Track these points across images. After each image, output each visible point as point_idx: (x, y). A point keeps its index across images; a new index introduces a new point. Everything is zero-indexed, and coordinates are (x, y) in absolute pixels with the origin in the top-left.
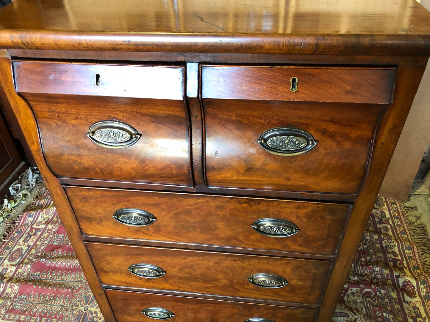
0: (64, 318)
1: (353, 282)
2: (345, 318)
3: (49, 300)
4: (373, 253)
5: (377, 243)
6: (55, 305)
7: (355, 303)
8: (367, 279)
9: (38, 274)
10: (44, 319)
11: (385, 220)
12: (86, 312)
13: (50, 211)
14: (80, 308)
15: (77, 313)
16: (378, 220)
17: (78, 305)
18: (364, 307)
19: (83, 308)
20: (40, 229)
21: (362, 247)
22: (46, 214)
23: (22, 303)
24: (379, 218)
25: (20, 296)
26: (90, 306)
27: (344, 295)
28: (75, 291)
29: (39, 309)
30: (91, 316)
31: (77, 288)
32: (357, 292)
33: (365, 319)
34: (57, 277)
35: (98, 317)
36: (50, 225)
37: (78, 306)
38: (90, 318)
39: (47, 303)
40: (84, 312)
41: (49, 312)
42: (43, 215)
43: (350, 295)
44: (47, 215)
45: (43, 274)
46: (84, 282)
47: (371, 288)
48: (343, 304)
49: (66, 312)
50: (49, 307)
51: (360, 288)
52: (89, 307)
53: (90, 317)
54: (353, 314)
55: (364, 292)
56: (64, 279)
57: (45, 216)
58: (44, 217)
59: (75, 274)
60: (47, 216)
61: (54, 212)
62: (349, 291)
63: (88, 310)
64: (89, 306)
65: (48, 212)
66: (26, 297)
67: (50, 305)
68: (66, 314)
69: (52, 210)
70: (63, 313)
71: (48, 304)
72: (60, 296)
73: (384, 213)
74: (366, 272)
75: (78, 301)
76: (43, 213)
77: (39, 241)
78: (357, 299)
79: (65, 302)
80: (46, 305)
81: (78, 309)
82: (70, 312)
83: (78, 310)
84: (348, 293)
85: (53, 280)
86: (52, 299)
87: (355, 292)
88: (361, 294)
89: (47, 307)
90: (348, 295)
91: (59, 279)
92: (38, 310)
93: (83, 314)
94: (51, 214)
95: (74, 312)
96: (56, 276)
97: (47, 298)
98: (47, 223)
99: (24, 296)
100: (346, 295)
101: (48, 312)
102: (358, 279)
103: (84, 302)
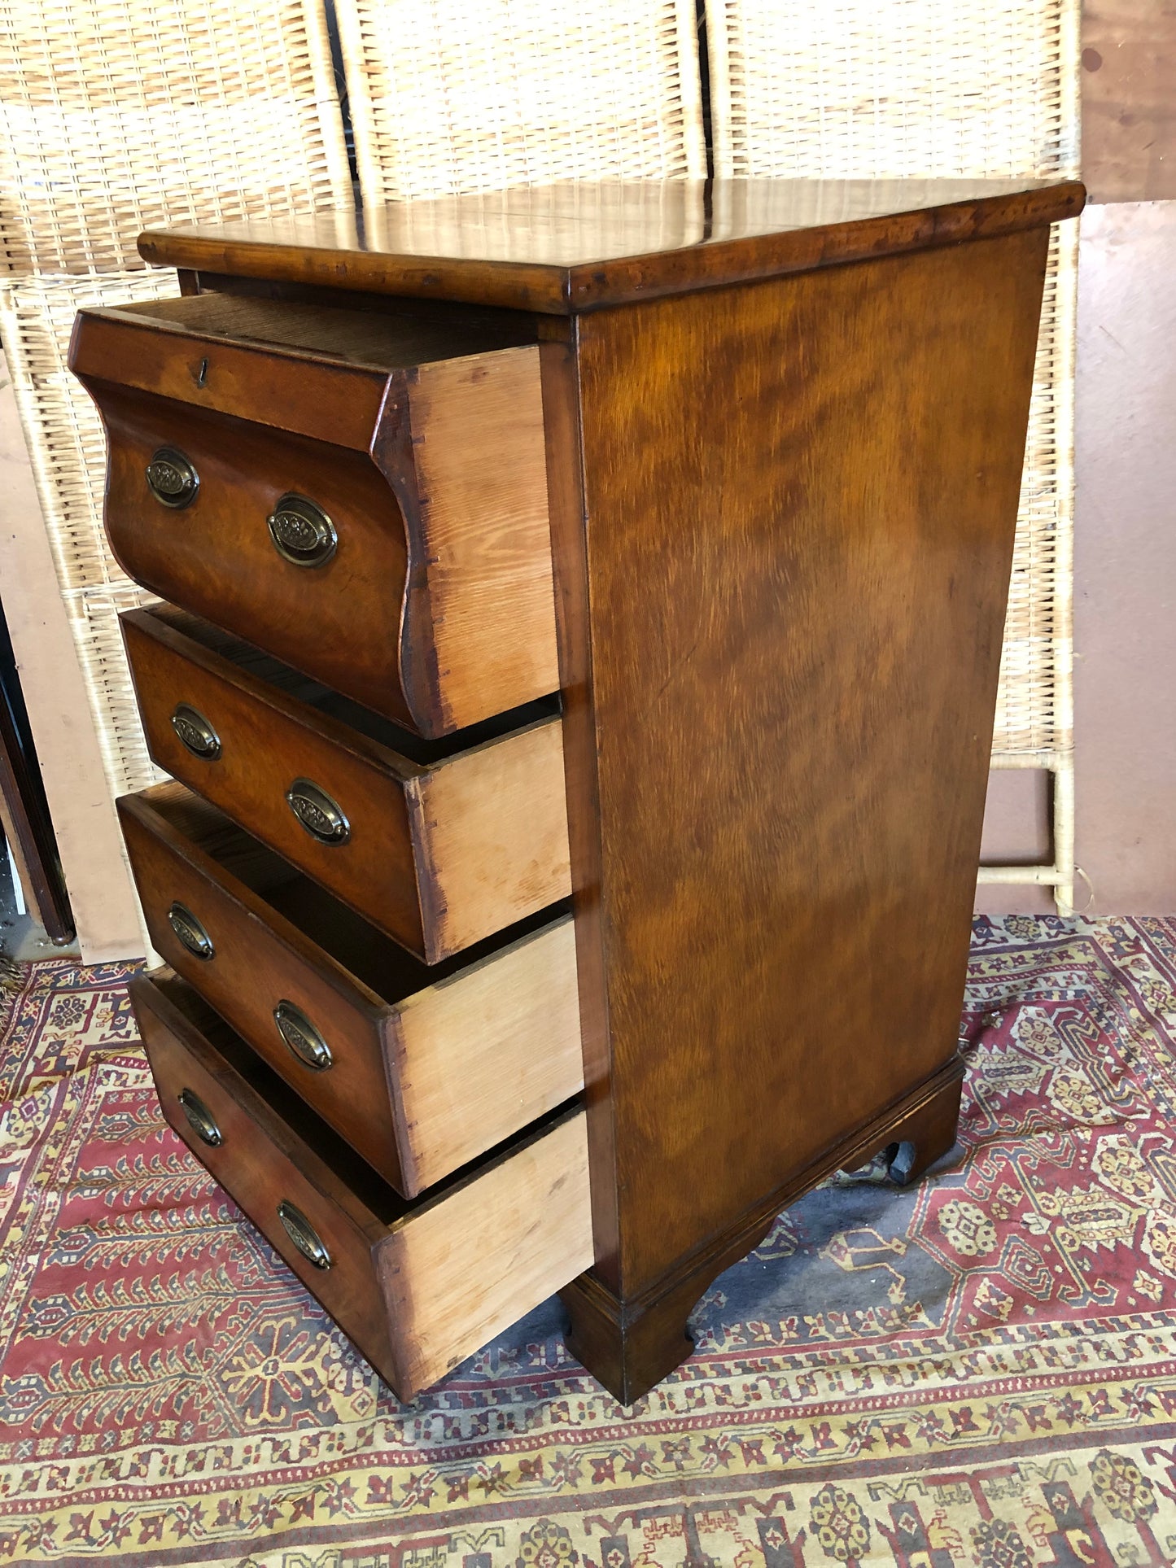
0: (203, 1415)
1: (1103, 1122)
2: (1112, 1223)
3: (128, 1372)
4: (1130, 1038)
5: (1132, 1006)
6: (154, 1383)
7: (1129, 1173)
8: (1139, 1107)
9: (60, 1301)
10: (129, 1431)
11: (1128, 946)
12: (275, 1377)
13: (37, 1108)
14: (250, 1373)
15: (245, 1390)
16: (1112, 950)
17: (239, 1363)
18: (1155, 1179)
19: (260, 1368)
20: (14, 1163)
21: (1092, 1027)
22: (23, 1116)
23: (28, 1403)
24: (1111, 945)
25: (13, 1383)
26: (282, 1357)
27: (1090, 1161)
28: (212, 1325)
29: (99, 1406)
30: (295, 1387)
31: (217, 1314)
32: (1122, 1144)
33: (1167, 1213)
34: (136, 1296)
35: (322, 1386)
36: (51, 1147)
37: (240, 1368)
38: (297, 1395)
39: (124, 1382)
40: (269, 1378)
41: (142, 1408)
42: (12, 1121)
43: (1104, 1156)
44: (26, 1121)
45: (78, 1298)
46: (237, 1294)
47: (1158, 1129)
48: (1093, 1186)
49: (203, 1396)
50: (137, 1392)
51: (1128, 1133)
52: (280, 1361)
53: (293, 1389)
54: (1129, 1208)
55: (1141, 1142)
56: (160, 1299)
57: (20, 1124)
58: (17, 1129)
59: (197, 1279)
60: (30, 1124)
61: (52, 1106)
62: (1100, 1148)
63: (280, 1370)
64: (277, 1357)
65: (29, 1109)
66: (39, 1380)
67: (135, 1386)
68: (206, 1400)
69: (43, 1102)
70: (192, 1399)
71: (127, 1386)
72: (163, 1352)
73: (1120, 928)
74: (1128, 1088)
75: (236, 1355)
76: (14, 1116)
77: (25, 1201)
78: (1129, 1162)
79: (188, 1361)
80: (122, 1391)
81: (241, 1377)
82: (216, 1393)
83: (243, 1381)
84: (1098, 1153)
85: (121, 1308)
86: (140, 1368)
87: (1116, 1146)
88: (1136, 1146)
89: (129, 1394)
90: (1100, 1158)
91: (142, 1301)
92: (95, 1410)
93: (268, 1386)
94: (41, 1114)
95: (231, 1389)
96: (130, 1295)
97: (117, 1369)
98: (37, 1143)
99: (30, 1378)
100: (1095, 1157)
101: (135, 1407)
102: (1115, 1113)
103: (256, 1353)
